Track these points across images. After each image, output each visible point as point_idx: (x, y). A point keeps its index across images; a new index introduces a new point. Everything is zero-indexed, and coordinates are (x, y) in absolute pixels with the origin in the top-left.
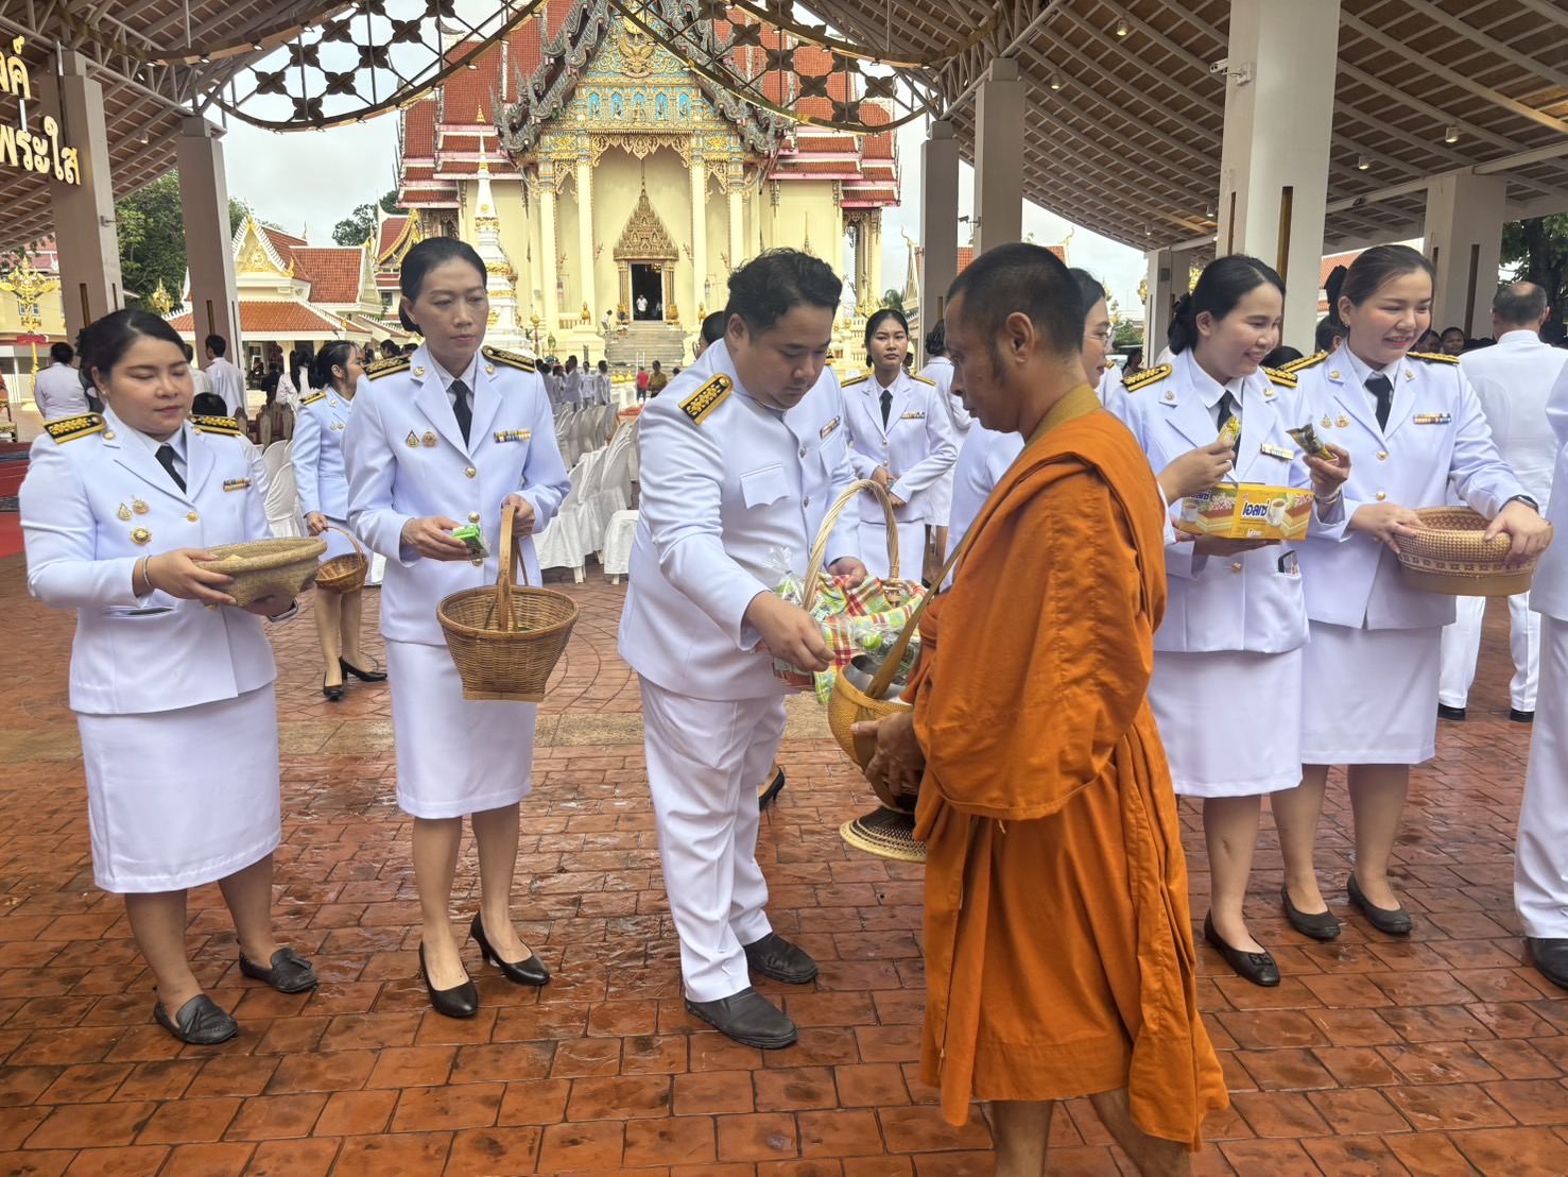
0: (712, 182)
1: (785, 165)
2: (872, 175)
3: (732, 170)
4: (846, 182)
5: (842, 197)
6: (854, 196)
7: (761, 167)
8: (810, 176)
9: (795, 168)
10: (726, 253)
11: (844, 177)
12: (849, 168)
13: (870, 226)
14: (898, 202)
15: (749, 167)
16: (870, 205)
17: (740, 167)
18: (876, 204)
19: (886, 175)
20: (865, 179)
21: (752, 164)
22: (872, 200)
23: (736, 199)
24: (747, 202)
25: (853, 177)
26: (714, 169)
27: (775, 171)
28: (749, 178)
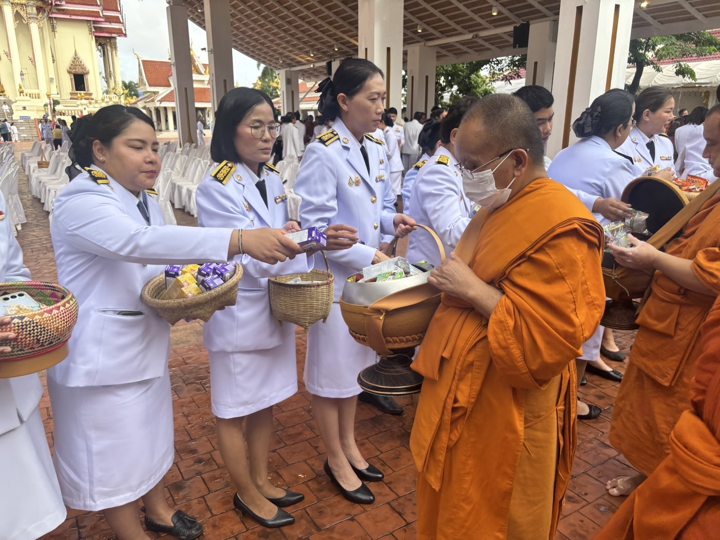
0: (17, 16)
1: (58, 10)
2: (109, 19)
3: (29, 10)
4: (95, 22)
5: (93, 30)
6: (101, 30)
7: (47, 9)
8: (73, 17)
9: (64, 12)
10: (31, 56)
11: (93, 19)
12: (96, 14)
13: (111, 47)
14: (125, 35)
15: (39, 9)
16: (110, 35)
17: (35, 9)
18: (113, 35)
19: (116, 20)
20: (105, 21)
21: (41, 8)
22: (111, 33)
23: (34, 27)
24: (41, 29)
25: (99, 19)
26: (18, 8)
27: (53, 13)
28: (40, 15)
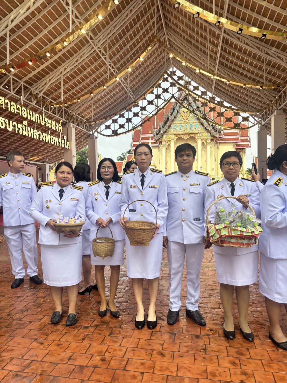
0: (203, 144)
1: (221, 139)
2: (243, 140)
3: (208, 141)
4: (236, 142)
5: (235, 146)
6: (239, 145)
7: (215, 140)
8: (227, 141)
9: (223, 140)
10: (206, 160)
11: (236, 141)
12: (237, 139)
13: (243, 153)
14: (250, 147)
15: (212, 140)
16: (243, 148)
17: (210, 140)
18: (244, 147)
19: (247, 140)
20: (241, 142)
21: (213, 139)
22: (243, 146)
23: (209, 147)
24: (211, 148)
25: (238, 141)
26: (203, 141)
27: (218, 141)
28: (212, 142)
